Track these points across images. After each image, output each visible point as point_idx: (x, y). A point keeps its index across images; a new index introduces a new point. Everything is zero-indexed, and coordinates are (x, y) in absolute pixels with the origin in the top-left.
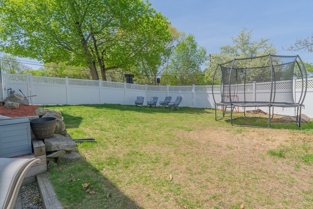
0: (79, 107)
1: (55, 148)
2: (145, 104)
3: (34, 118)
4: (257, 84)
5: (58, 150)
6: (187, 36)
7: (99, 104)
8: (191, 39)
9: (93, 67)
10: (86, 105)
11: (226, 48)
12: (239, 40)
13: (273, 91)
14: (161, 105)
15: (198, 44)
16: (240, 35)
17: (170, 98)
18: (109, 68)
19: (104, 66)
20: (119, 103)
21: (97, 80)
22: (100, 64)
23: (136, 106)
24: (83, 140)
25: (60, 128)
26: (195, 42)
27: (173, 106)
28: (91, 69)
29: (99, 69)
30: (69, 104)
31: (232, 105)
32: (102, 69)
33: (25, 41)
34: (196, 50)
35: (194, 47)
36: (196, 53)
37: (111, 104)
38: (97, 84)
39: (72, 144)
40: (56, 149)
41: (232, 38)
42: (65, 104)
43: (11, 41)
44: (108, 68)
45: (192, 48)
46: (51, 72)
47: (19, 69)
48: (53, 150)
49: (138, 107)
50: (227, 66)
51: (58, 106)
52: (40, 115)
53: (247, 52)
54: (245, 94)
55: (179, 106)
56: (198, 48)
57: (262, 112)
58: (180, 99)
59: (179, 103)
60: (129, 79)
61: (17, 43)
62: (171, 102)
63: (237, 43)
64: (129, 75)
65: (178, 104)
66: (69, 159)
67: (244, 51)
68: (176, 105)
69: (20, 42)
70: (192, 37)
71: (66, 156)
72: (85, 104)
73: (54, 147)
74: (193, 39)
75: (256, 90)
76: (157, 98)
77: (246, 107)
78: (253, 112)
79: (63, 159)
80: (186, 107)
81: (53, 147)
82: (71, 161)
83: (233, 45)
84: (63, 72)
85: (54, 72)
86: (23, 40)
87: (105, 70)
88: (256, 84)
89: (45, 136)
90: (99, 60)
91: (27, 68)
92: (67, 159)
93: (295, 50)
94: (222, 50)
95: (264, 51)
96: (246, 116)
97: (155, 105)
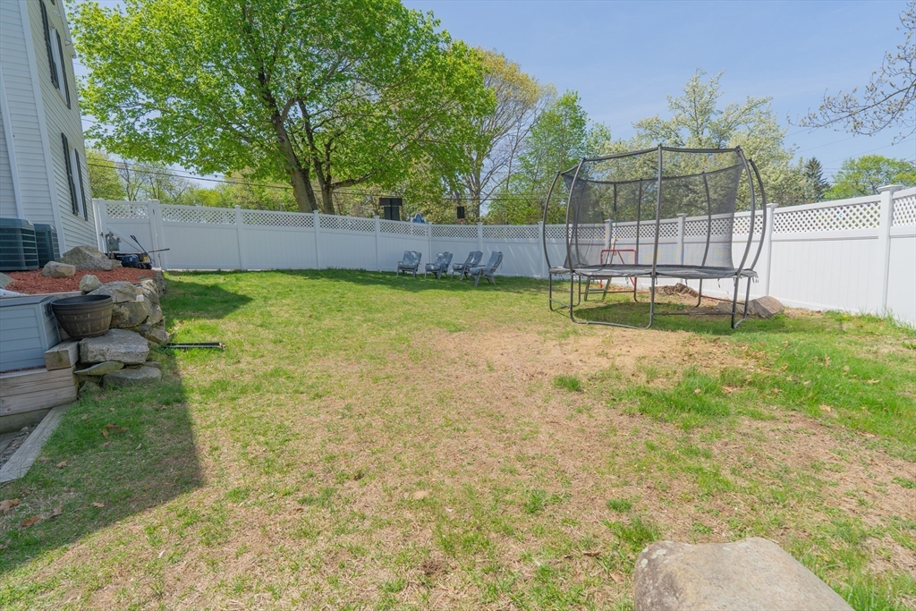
0: (264, 274)
1: (95, 356)
2: (422, 270)
3: (69, 296)
4: (688, 219)
5: (102, 360)
6: (561, 95)
7: (315, 268)
8: (570, 104)
9: (299, 181)
10: (283, 272)
11: (649, 126)
12: (686, 105)
13: (757, 236)
14: (457, 273)
15: (588, 117)
16: (688, 89)
17: (479, 255)
18: (339, 184)
19: (329, 177)
20: (364, 267)
21: (309, 212)
22: (321, 175)
23: (403, 274)
24: (191, 344)
25: (130, 318)
26: (581, 110)
27: (480, 276)
28: (294, 186)
29: (315, 184)
30: (244, 268)
31: (574, 271)
32: (324, 186)
33: (150, 122)
34: (582, 131)
35: (579, 123)
36: (583, 141)
37: (342, 269)
38: (310, 223)
39: (139, 350)
40: (97, 358)
41: (669, 99)
42: (238, 268)
43: (119, 122)
44: (337, 184)
45: (574, 126)
46: (239, 194)
47: (171, 189)
48: (90, 360)
49: (405, 276)
50: (646, 173)
51: (219, 272)
52: (87, 290)
53: (706, 134)
54: (659, 246)
55: (495, 274)
56: (588, 128)
57: (686, 292)
58: (498, 258)
59: (496, 266)
60: (391, 209)
61: (131, 127)
62: (479, 264)
63: (679, 111)
64: (391, 201)
65: (493, 270)
66: (128, 380)
67: (696, 132)
68: (486, 273)
69: (137, 126)
70: (573, 97)
71: (122, 374)
72: (281, 268)
73: (95, 354)
74: (576, 104)
75: (684, 234)
76: (451, 256)
77: (639, 279)
78: (662, 292)
79: (113, 378)
80: (516, 278)
81: (90, 355)
82: (130, 383)
83: (668, 117)
84: (263, 194)
85: (245, 193)
86: (143, 119)
87: (331, 189)
88: (684, 219)
89: (84, 332)
90: (318, 165)
91: (189, 186)
92: (124, 379)
93: (818, 126)
94: (642, 131)
95: (748, 132)
96: (638, 299)
97: (445, 272)
